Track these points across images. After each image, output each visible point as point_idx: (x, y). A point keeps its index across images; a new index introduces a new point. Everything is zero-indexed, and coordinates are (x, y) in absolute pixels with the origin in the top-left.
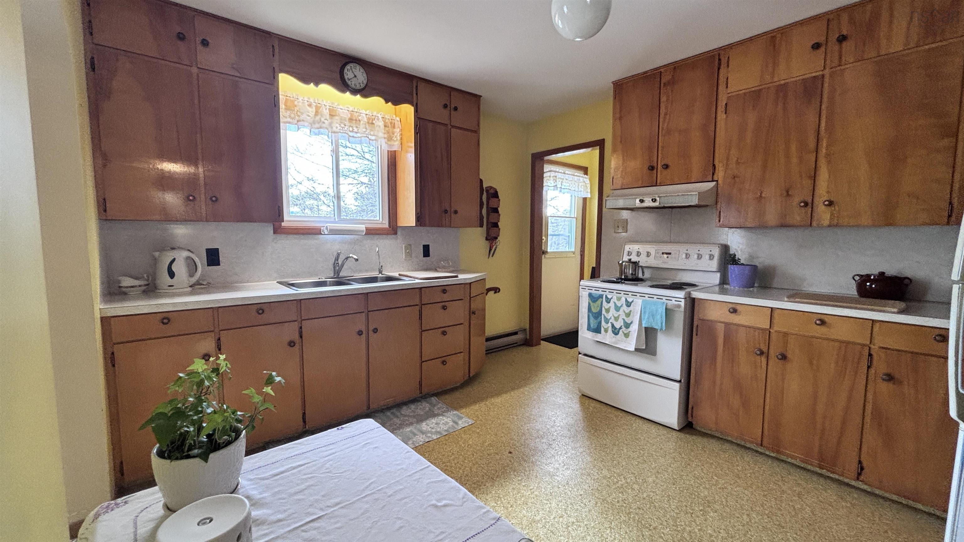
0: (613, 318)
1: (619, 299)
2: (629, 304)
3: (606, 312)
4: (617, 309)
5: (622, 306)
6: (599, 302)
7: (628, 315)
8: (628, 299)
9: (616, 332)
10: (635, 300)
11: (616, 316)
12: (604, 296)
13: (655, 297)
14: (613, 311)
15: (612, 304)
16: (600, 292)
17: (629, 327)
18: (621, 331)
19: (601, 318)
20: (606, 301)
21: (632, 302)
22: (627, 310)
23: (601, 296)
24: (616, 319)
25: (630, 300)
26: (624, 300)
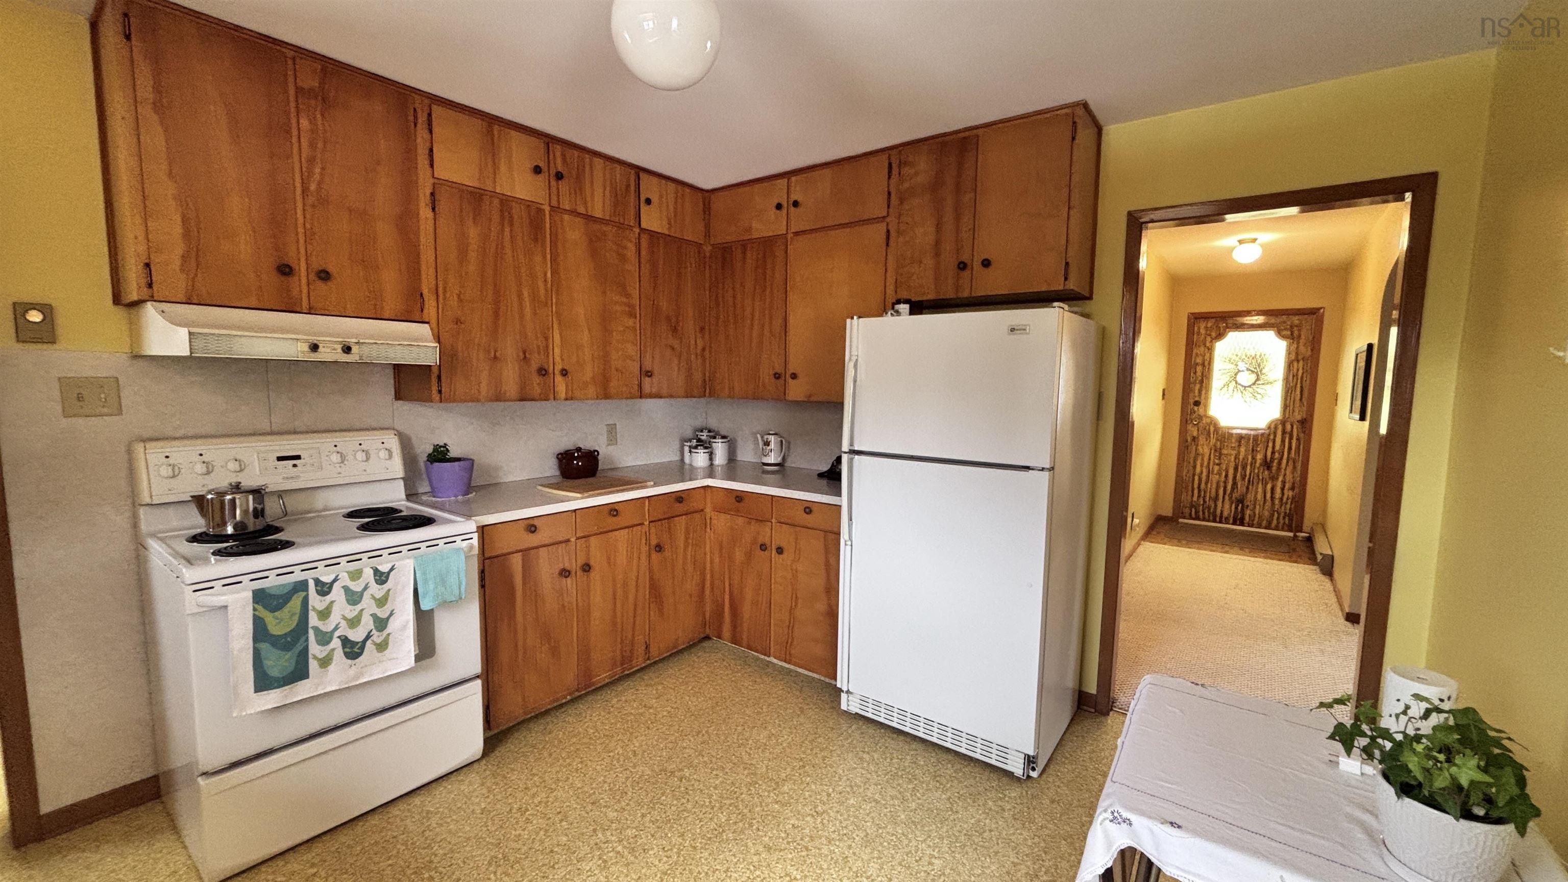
0: (343, 623)
1: (356, 575)
2: (381, 578)
3: (320, 619)
4: (353, 598)
5: (366, 588)
6: (296, 603)
7: (381, 602)
8: (380, 568)
9: (353, 650)
10: (397, 563)
11: (350, 615)
12: (311, 584)
13: (441, 542)
14: (341, 609)
15: (337, 594)
16: (298, 576)
17: (385, 627)
18: (369, 643)
19: (307, 640)
20: (318, 592)
21: (392, 569)
22: (376, 590)
23: (302, 586)
24: (354, 623)
25: (384, 568)
26: (372, 572)
